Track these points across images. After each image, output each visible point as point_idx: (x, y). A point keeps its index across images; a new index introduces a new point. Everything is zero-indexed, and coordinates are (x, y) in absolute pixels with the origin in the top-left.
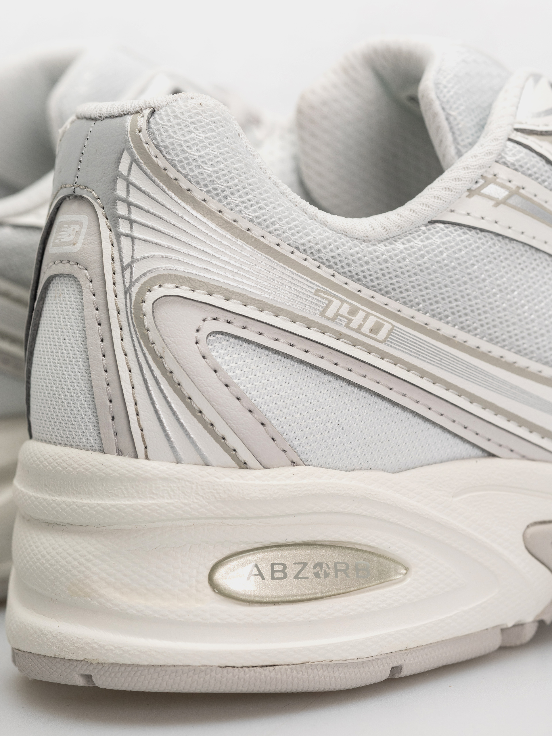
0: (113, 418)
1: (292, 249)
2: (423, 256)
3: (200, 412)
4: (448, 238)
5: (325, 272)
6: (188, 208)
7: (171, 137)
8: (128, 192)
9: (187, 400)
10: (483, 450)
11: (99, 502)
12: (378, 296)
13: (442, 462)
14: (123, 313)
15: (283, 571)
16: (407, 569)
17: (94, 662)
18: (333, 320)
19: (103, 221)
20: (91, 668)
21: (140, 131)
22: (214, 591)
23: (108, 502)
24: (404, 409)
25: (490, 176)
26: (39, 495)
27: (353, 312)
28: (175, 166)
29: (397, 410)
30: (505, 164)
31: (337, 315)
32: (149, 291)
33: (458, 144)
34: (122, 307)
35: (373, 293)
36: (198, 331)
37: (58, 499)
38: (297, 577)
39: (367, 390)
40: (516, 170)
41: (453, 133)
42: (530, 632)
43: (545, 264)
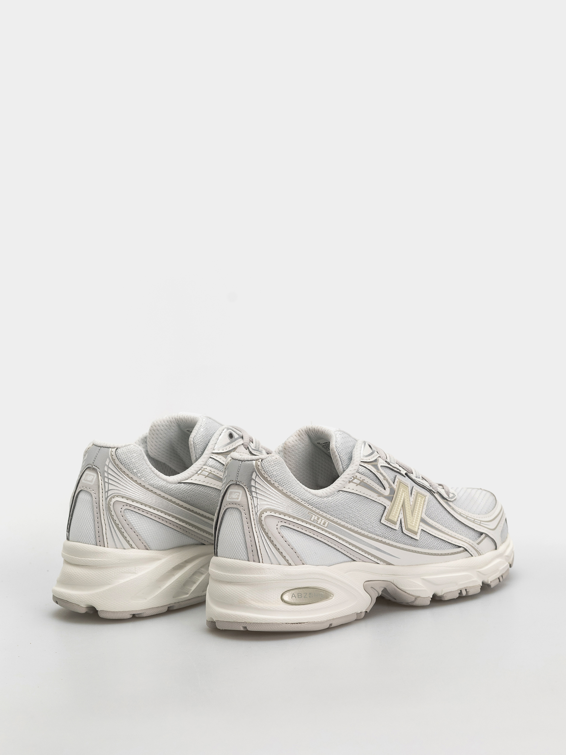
0: (252, 551)
1: (302, 500)
2: (337, 501)
3: (279, 549)
4: (344, 496)
5: (310, 507)
6: (274, 489)
7: (268, 468)
8: (255, 484)
9: (275, 546)
10: (352, 559)
11: (248, 576)
12: (324, 513)
13: (341, 563)
14: (255, 520)
15: (301, 596)
16: (333, 595)
17: (248, 623)
18: (313, 521)
19: (247, 492)
20: (247, 624)
21: (259, 466)
22: (282, 601)
23: (251, 576)
24: (332, 547)
25: (355, 477)
26: (225, 574)
27: (318, 519)
28: (269, 477)
29: (330, 547)
30: (359, 472)
31: (314, 520)
32: (263, 514)
33: (343, 465)
34: (255, 518)
35: (323, 513)
36: (277, 525)
37: (234, 575)
38: (304, 597)
39: (322, 542)
40: (362, 474)
41: (341, 461)
42: (363, 615)
43: (370, 503)
